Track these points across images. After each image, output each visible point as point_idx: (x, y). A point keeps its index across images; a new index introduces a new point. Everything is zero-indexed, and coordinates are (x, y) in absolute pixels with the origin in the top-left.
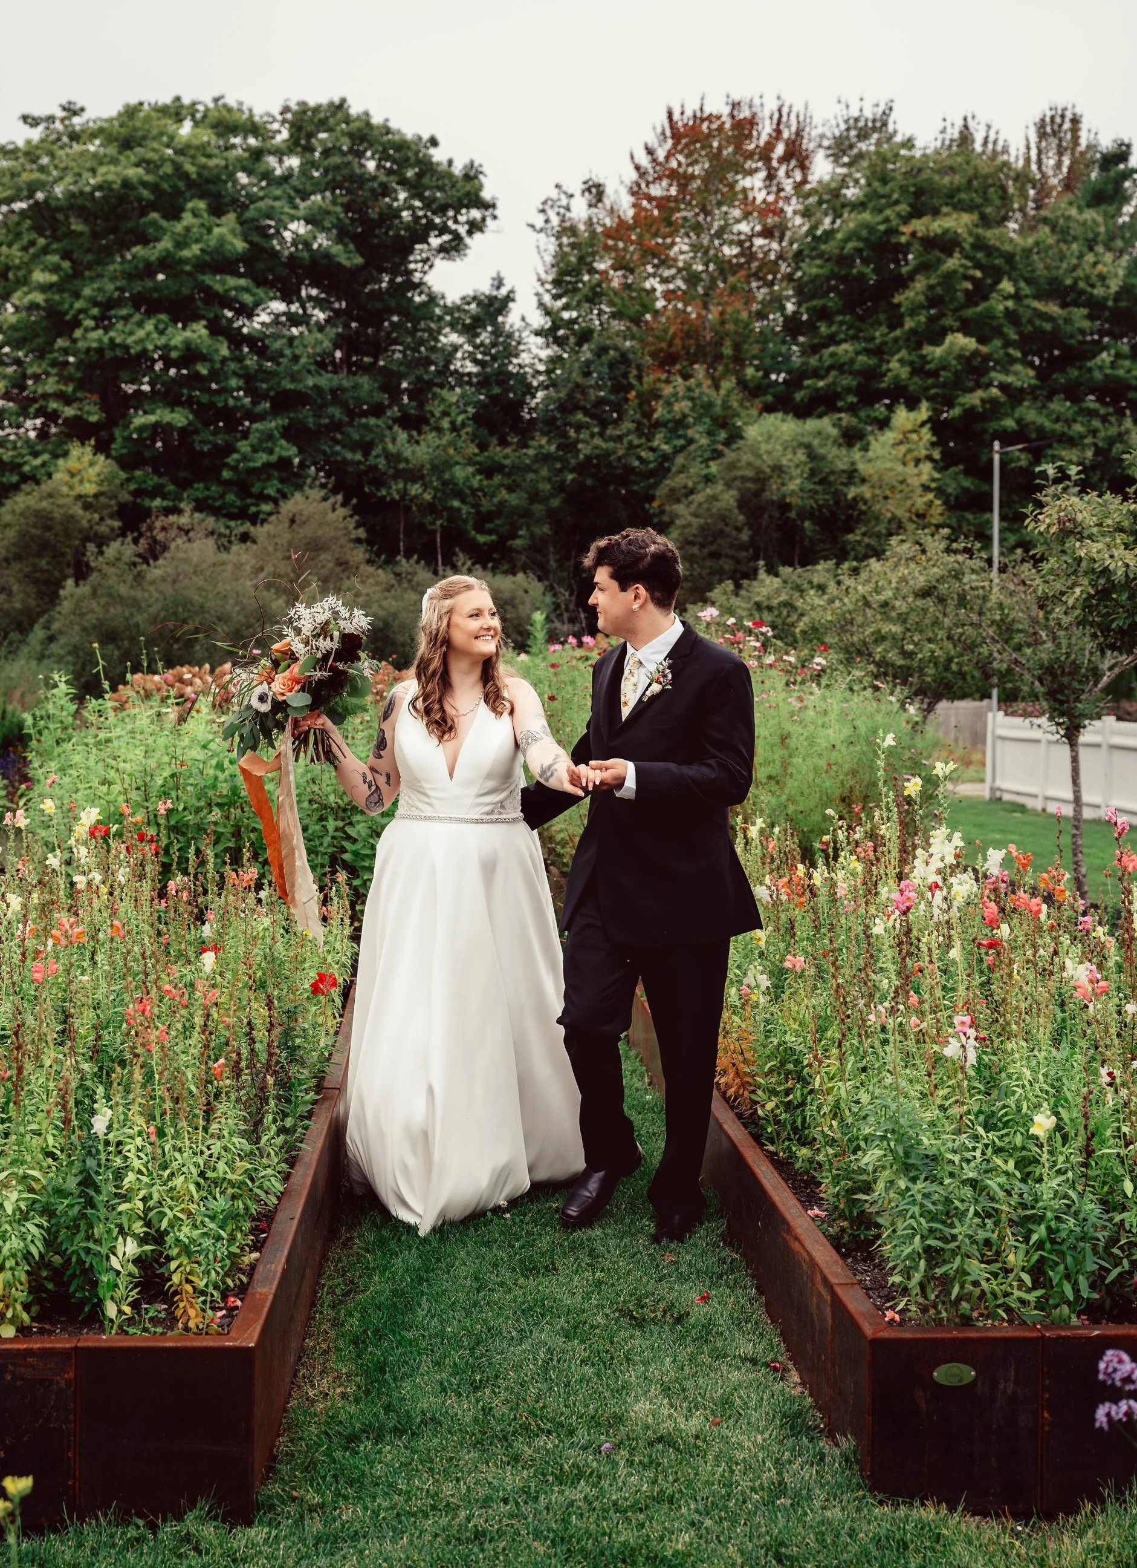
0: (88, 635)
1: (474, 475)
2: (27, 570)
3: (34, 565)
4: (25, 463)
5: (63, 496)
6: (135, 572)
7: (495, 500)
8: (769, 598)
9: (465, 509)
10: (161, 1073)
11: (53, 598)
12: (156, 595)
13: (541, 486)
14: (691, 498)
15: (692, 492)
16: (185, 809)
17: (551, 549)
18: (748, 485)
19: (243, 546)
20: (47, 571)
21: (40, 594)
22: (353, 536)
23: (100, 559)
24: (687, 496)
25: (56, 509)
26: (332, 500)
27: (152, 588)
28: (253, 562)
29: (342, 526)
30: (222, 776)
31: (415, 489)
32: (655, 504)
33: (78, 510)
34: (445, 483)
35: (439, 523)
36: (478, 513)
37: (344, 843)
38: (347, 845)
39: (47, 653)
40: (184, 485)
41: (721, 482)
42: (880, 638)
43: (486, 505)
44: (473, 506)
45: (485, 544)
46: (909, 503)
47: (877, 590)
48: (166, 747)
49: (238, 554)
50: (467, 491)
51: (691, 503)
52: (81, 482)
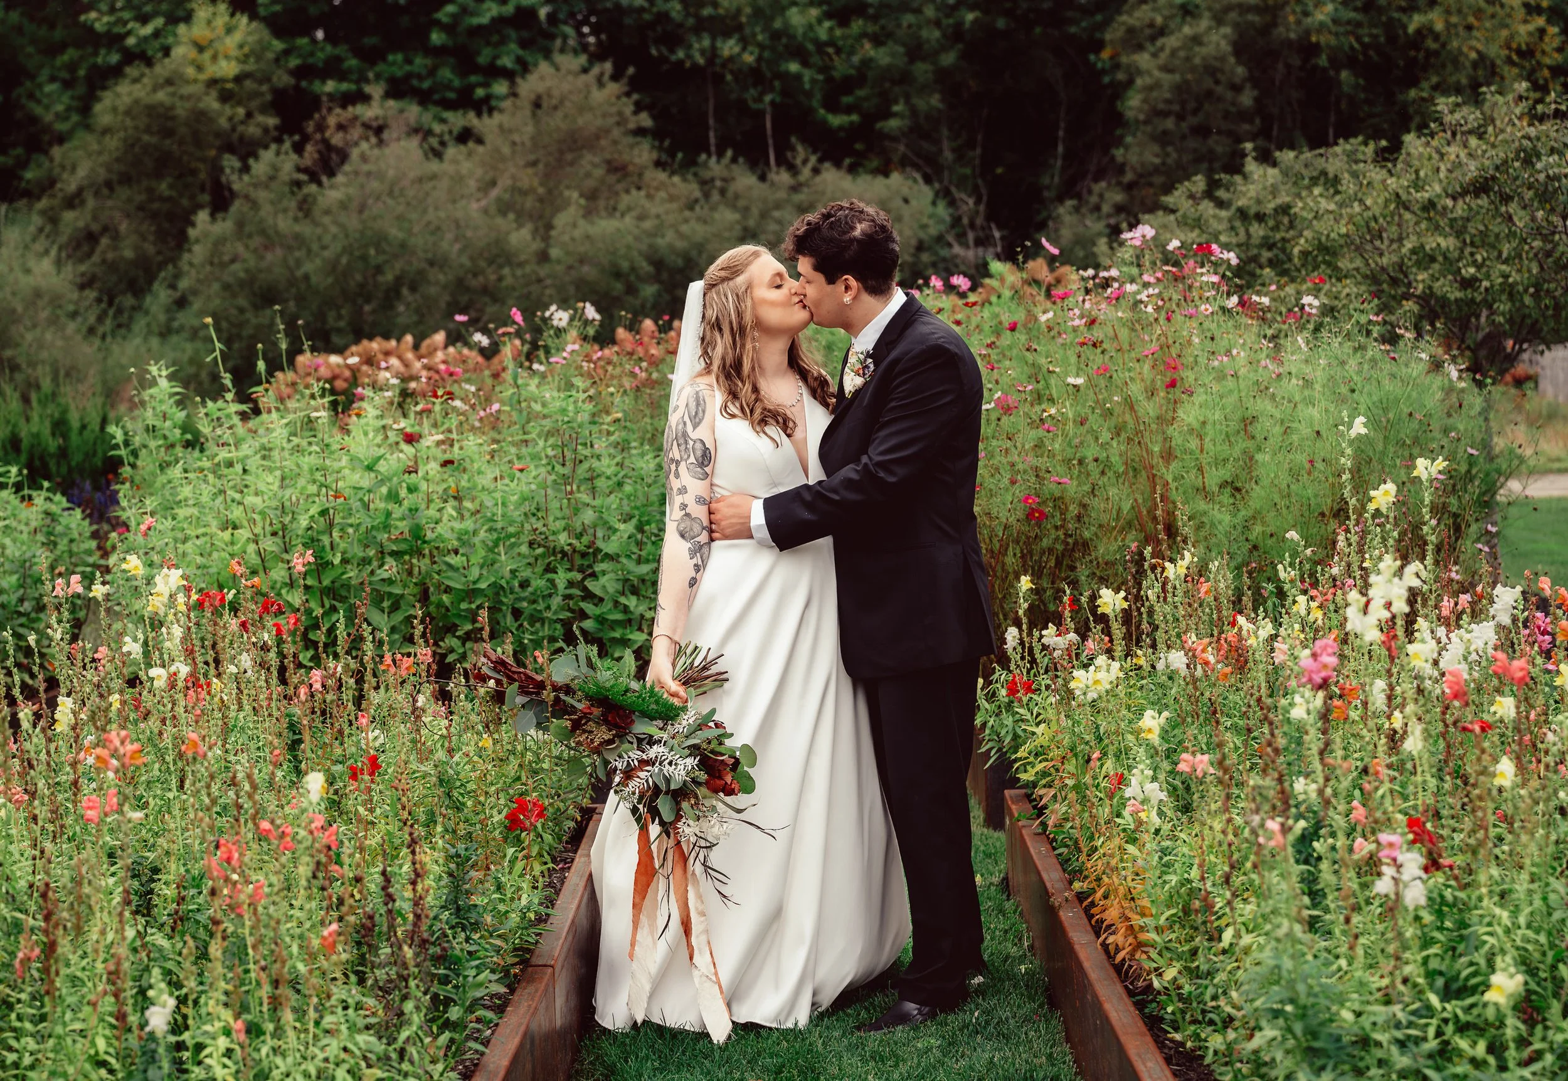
0: (234, 296)
1: (820, 21)
2: (142, 197)
3: (150, 191)
4: (129, 33)
5: (188, 82)
6: (300, 197)
7: (856, 59)
8: (1259, 202)
9: (808, 75)
10: (254, 947)
11: (181, 241)
12: (334, 229)
13: (924, 33)
14: (1159, 43)
15: (1162, 32)
16: (345, 561)
17: (945, 132)
18: (1250, 17)
19: (462, 148)
20: (169, 199)
21: (162, 236)
22: (632, 125)
23: (246, 178)
24: (1153, 39)
25: (179, 104)
26: (596, 70)
27: (326, 220)
28: (479, 172)
29: (614, 110)
30: (398, 512)
31: (729, 47)
32: (1105, 54)
33: (212, 103)
34: (776, 36)
35: (768, 98)
36: (830, 80)
37: (583, 605)
38: (588, 607)
39: (176, 324)
40: (372, 57)
41: (1207, 14)
42: (1425, 258)
43: (841, 68)
44: (821, 70)
45: (841, 128)
46: (1505, 33)
47: (1418, 184)
48: (311, 471)
49: (455, 161)
50: (810, 47)
51: (1162, 49)
52: (215, 58)
